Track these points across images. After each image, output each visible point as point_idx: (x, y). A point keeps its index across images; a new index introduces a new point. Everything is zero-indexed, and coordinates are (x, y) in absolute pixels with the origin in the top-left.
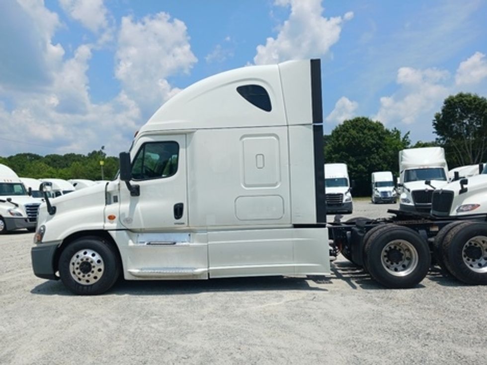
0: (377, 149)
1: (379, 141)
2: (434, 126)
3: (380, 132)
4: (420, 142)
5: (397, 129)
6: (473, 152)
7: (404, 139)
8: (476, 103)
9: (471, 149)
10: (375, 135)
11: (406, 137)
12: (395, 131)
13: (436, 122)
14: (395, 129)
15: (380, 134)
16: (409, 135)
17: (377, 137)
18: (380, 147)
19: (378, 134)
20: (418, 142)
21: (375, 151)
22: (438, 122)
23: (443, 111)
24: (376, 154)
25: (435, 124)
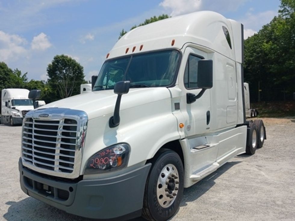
0: (4, 81)
1: (5, 76)
2: (47, 72)
3: (6, 70)
4: (33, 80)
5: (18, 69)
6: (68, 89)
7: (23, 77)
8: (71, 62)
9: (67, 87)
10: (2, 71)
11: (25, 75)
12: (17, 71)
13: (48, 69)
14: (17, 69)
15: (6, 71)
16: (26, 75)
17: (4, 73)
18: (6, 80)
19: (4, 71)
20: (32, 80)
21: (2, 83)
22: (50, 69)
23: (53, 63)
24: (3, 85)
25: (48, 70)
